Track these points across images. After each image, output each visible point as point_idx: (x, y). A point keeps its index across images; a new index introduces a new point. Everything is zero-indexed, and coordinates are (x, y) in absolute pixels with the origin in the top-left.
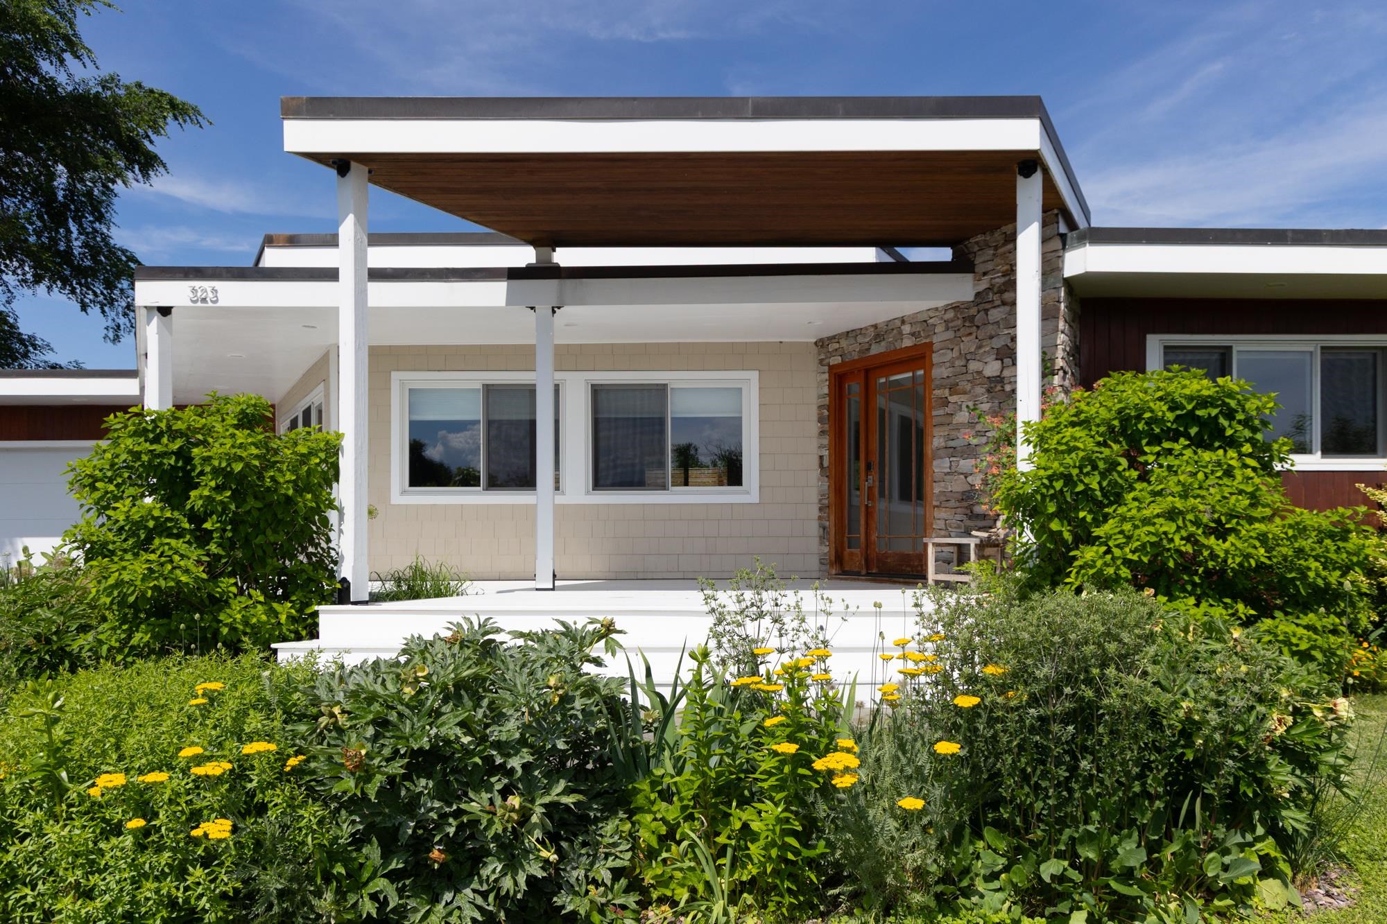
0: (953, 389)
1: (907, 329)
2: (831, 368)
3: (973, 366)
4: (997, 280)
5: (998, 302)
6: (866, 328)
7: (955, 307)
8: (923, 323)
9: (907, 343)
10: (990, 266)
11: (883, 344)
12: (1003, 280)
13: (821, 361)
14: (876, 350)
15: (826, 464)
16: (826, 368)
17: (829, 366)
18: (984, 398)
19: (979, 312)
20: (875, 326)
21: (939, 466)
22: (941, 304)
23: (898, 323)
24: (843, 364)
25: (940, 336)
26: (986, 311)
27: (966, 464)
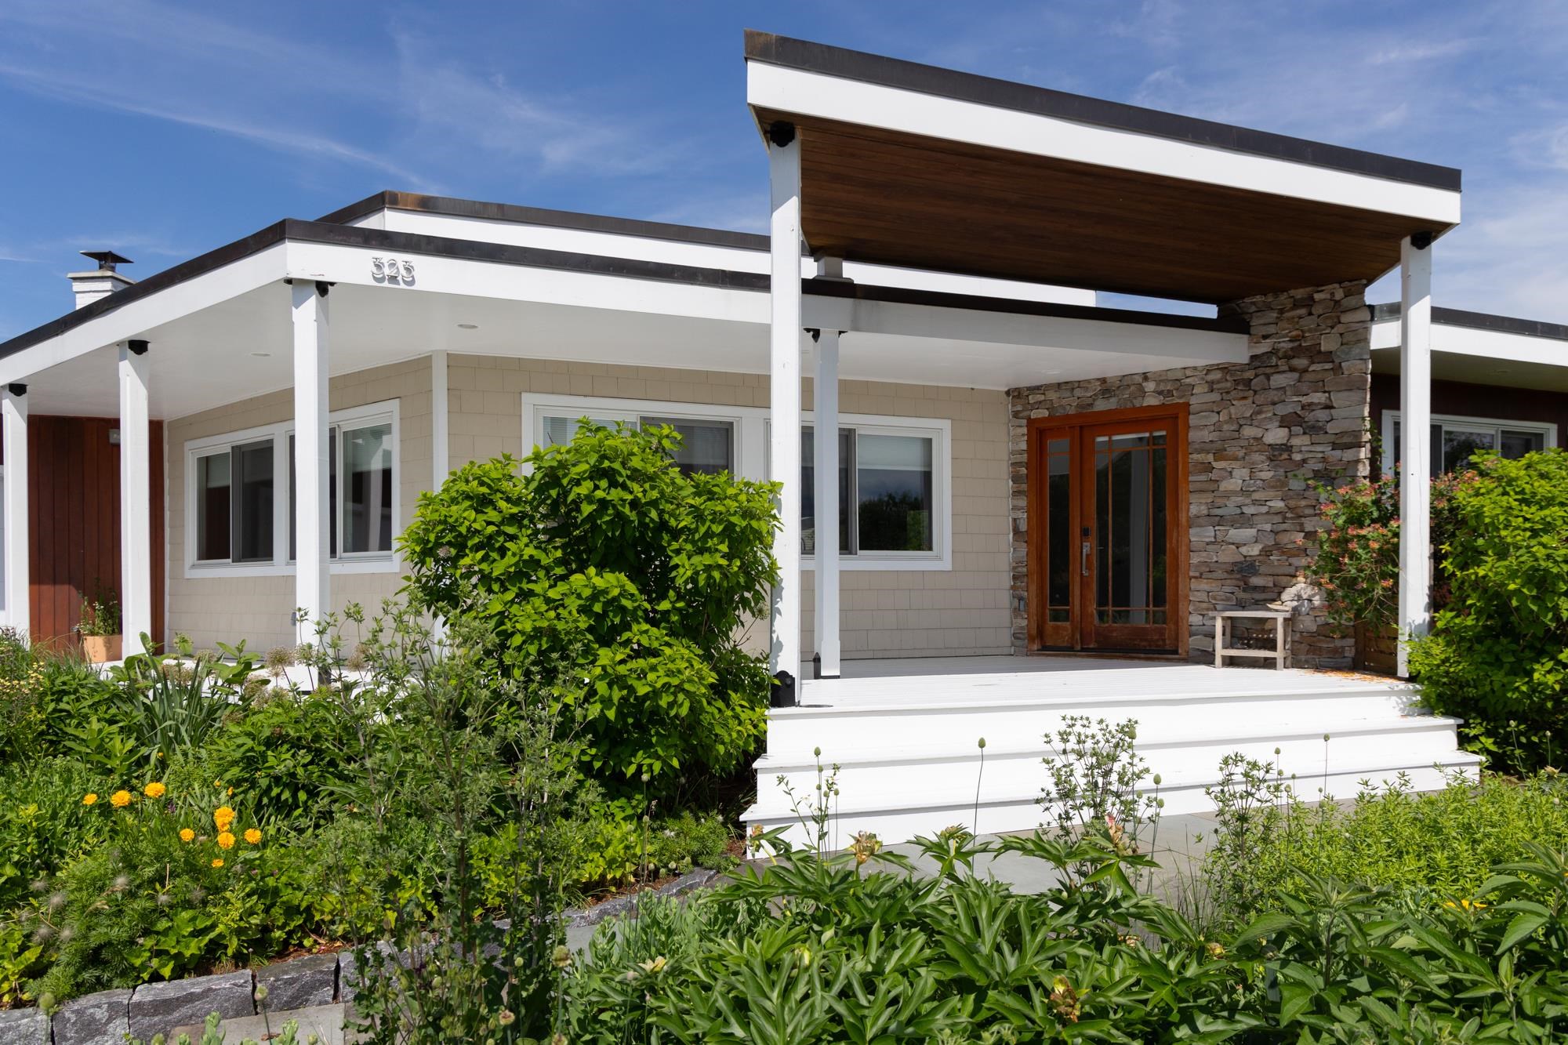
0: (1220, 455)
1: (1150, 386)
2: (1031, 422)
3: (1248, 432)
4: (1282, 345)
5: (1286, 368)
6: (1088, 381)
7: (1225, 369)
8: (1175, 383)
9: (1152, 401)
10: (1272, 329)
11: (1113, 400)
12: (1291, 345)
13: (1016, 415)
14: (1101, 405)
15: (1023, 527)
16: (1024, 422)
17: (1029, 419)
18: (1265, 466)
19: (1257, 376)
20: (1103, 381)
21: (1200, 535)
22: (1201, 362)
23: (1139, 379)
24: (1050, 418)
25: (1200, 398)
26: (1268, 378)
27: (1235, 534)
